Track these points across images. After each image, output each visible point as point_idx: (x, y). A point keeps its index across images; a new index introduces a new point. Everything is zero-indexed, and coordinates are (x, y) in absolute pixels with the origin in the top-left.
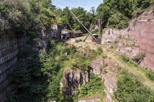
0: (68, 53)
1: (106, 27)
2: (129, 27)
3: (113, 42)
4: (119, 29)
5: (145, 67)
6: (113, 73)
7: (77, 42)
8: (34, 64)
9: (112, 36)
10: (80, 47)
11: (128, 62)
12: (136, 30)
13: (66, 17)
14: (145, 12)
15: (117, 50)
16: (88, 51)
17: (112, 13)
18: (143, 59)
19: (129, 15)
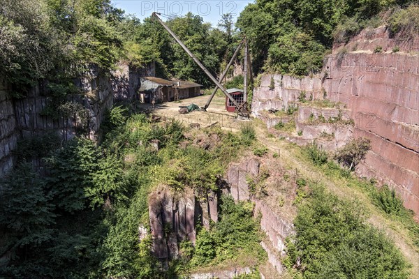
0: (159, 144)
1: (263, 71)
2: (325, 69)
3: (283, 110)
4: (300, 74)
5: (369, 179)
6: (284, 197)
7: (186, 113)
8: (64, 177)
9: (280, 96)
10: (192, 126)
11: (325, 166)
12: (345, 78)
13: (152, 42)
14: (367, 30)
15: (295, 134)
16: (215, 136)
17: (278, 30)
18: (363, 155)
19: (326, 36)
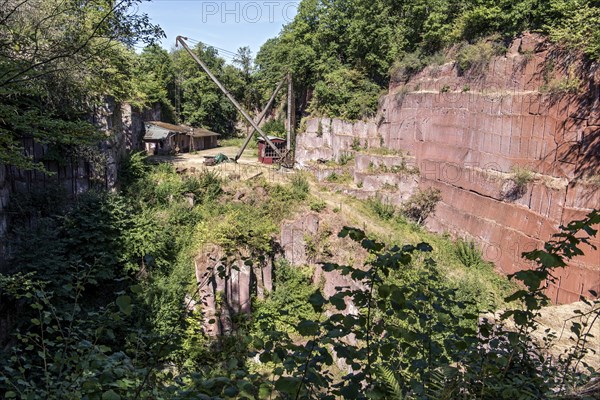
0: (195, 199)
1: (309, 114)
2: (380, 112)
3: (333, 160)
4: (352, 118)
5: (441, 233)
6: (353, 256)
7: (213, 164)
8: (87, 237)
9: (329, 143)
10: (231, 178)
11: (391, 221)
12: (406, 122)
13: (156, 77)
14: (431, 67)
15: (353, 186)
16: (261, 190)
17: (322, 66)
18: (432, 207)
19: (382, 73)
